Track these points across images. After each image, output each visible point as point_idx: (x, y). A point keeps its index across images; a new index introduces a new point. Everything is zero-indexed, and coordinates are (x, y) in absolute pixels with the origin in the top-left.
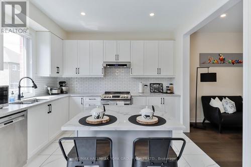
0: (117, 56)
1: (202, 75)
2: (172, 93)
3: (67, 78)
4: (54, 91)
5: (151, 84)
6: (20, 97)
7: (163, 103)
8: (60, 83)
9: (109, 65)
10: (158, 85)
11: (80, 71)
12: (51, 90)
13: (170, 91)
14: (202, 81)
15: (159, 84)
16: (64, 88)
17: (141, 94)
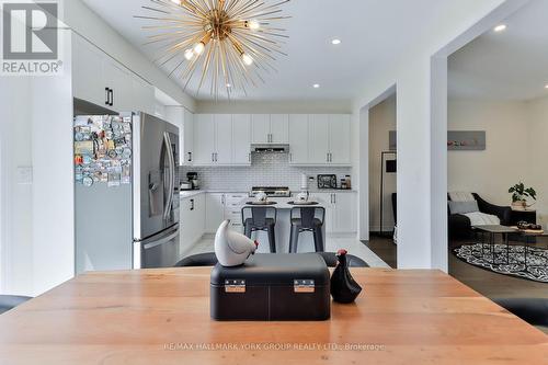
0: (270, 136)
1: (388, 162)
2: (349, 188)
4: (184, 186)
5: (319, 176)
7: (334, 201)
8: (189, 174)
9: (260, 149)
10: (329, 178)
11: (219, 157)
13: (347, 186)
14: (388, 171)
15: (331, 176)
16: (195, 182)
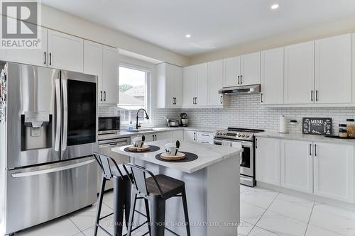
0: (240, 78)
3: (189, 109)
4: (173, 124)
5: (304, 119)
6: (137, 126)
8: (181, 114)
10: (320, 122)
11: (198, 101)
12: (170, 121)
15: (324, 119)
16: (183, 120)
17: (281, 135)
